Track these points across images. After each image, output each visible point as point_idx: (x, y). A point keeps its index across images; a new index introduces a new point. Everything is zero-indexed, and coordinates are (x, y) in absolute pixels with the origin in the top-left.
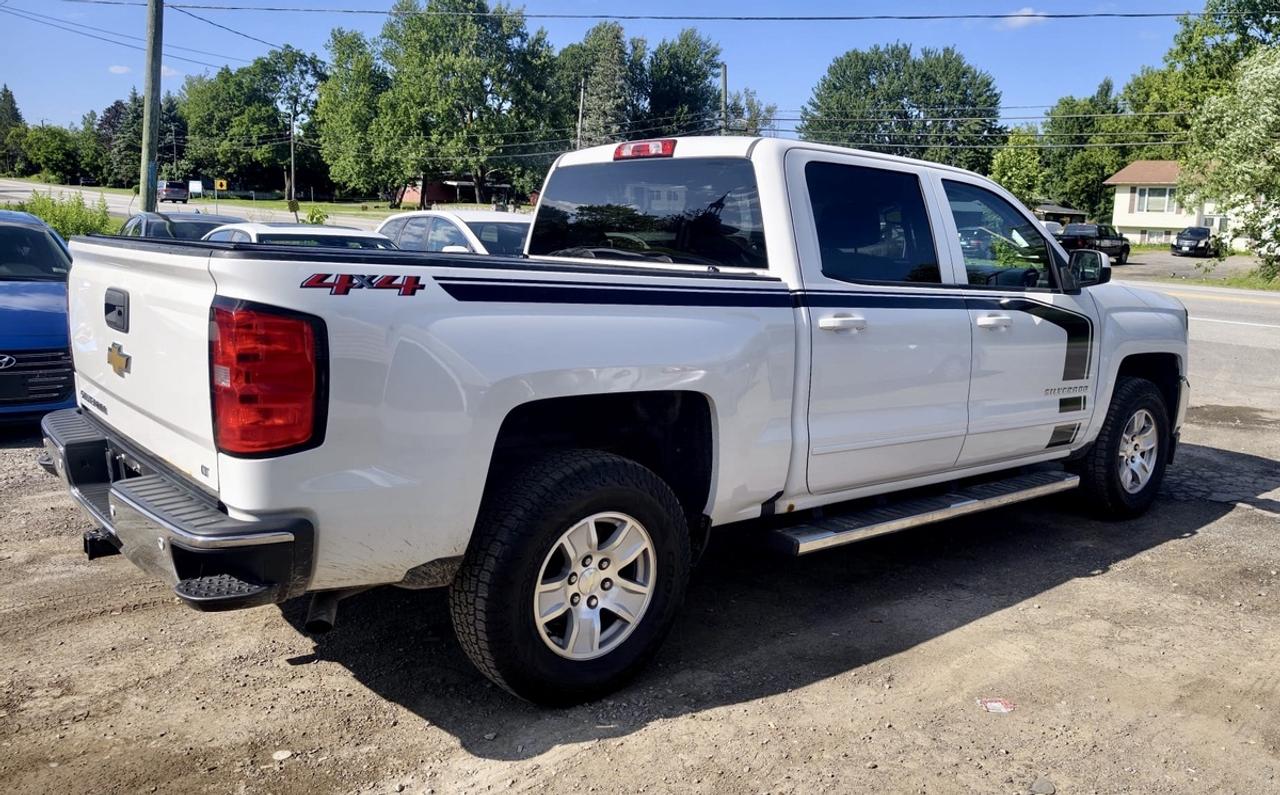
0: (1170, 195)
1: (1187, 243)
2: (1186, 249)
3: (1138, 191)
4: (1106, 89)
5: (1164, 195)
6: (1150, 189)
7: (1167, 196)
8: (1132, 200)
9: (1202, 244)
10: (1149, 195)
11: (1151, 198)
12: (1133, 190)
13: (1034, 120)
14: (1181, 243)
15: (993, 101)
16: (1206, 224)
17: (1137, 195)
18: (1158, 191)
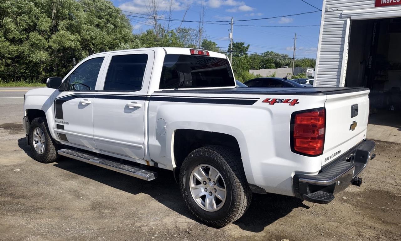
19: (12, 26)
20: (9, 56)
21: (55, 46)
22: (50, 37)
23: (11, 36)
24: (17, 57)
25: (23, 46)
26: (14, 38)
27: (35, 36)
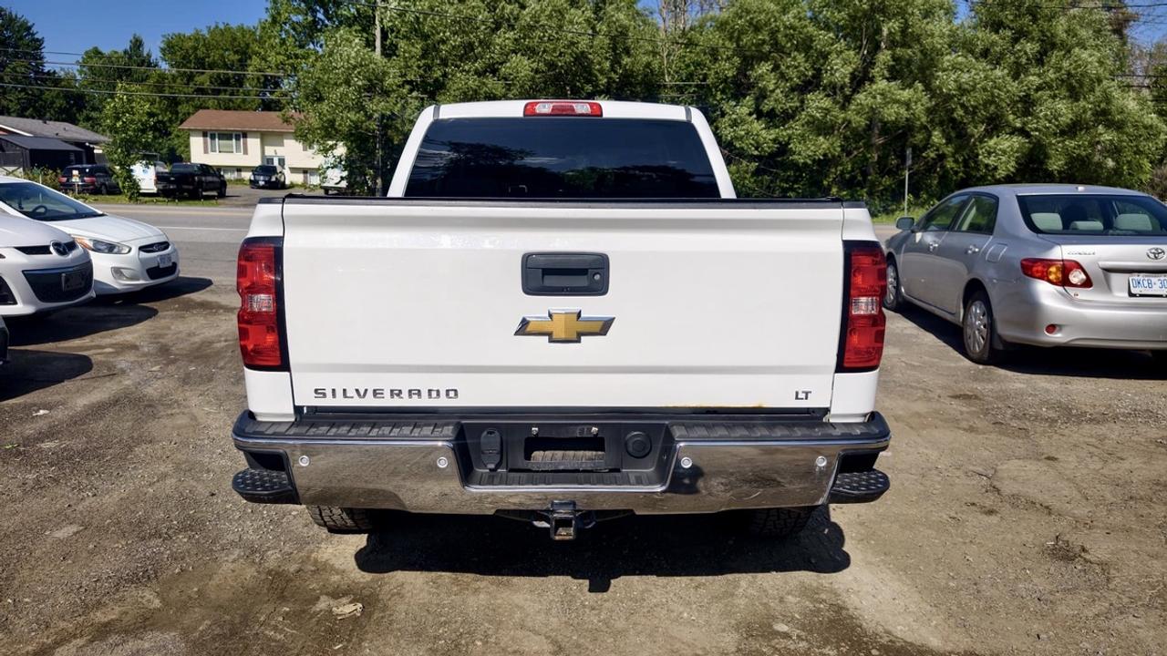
0: (236, 139)
1: (262, 178)
2: (262, 183)
3: (209, 135)
4: (137, 44)
5: (231, 139)
6: (219, 134)
7: (234, 140)
8: (205, 143)
9: (273, 179)
10: (219, 139)
11: (221, 141)
12: (205, 134)
13: (70, 66)
14: (257, 177)
15: (38, 44)
16: (268, 163)
17: (209, 139)
18: (226, 136)
19: (770, 82)
20: (756, 153)
21: (859, 121)
22: (848, 99)
23: (767, 106)
24: (772, 155)
25: (789, 128)
26: (773, 110)
27: (817, 103)
